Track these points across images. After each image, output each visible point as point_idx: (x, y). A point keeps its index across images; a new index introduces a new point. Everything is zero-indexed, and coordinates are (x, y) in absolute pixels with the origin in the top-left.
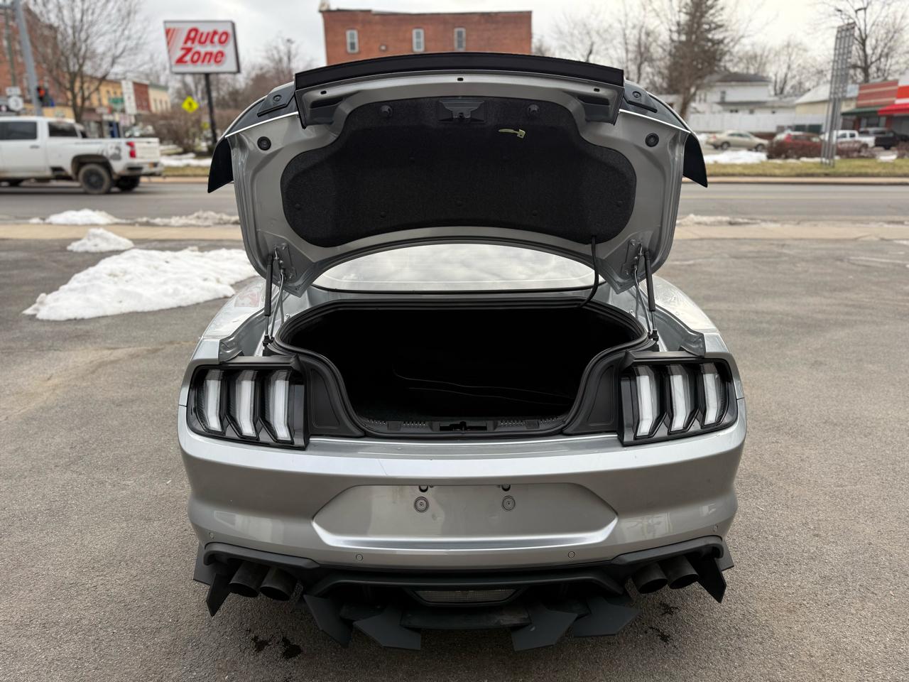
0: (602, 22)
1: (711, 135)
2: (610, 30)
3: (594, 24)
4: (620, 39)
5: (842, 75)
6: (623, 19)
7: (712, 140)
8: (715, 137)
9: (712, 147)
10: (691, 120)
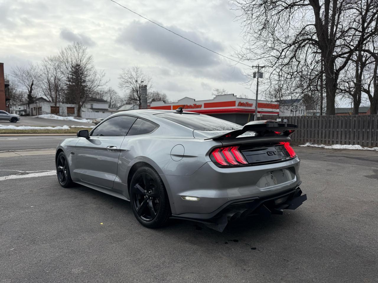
0: (37, 73)
1: (94, 120)
2: (41, 77)
3: (32, 73)
4: (46, 81)
5: (145, 101)
6: (46, 73)
7: (95, 122)
8: (96, 120)
9: (95, 124)
10: (83, 114)
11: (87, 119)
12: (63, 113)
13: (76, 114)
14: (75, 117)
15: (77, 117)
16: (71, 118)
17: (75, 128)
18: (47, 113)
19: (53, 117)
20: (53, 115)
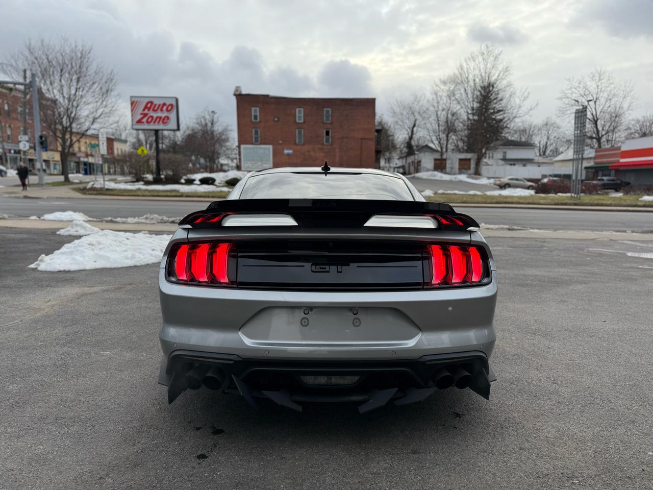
0: (422, 106)
1: (497, 179)
2: (427, 111)
3: (416, 107)
4: (434, 117)
5: (581, 140)
6: (436, 105)
7: (498, 182)
8: (500, 180)
9: (498, 187)
10: (484, 169)
11: (489, 178)
12: (452, 168)
13: (472, 171)
14: (470, 174)
15: (474, 176)
16: (463, 177)
17: (444, 194)
18: (428, 170)
19: (435, 176)
20: (436, 173)
